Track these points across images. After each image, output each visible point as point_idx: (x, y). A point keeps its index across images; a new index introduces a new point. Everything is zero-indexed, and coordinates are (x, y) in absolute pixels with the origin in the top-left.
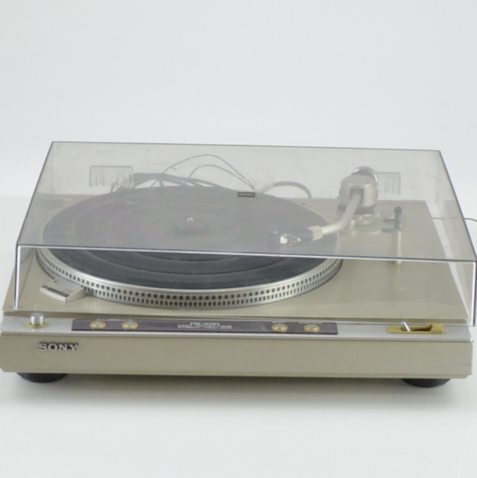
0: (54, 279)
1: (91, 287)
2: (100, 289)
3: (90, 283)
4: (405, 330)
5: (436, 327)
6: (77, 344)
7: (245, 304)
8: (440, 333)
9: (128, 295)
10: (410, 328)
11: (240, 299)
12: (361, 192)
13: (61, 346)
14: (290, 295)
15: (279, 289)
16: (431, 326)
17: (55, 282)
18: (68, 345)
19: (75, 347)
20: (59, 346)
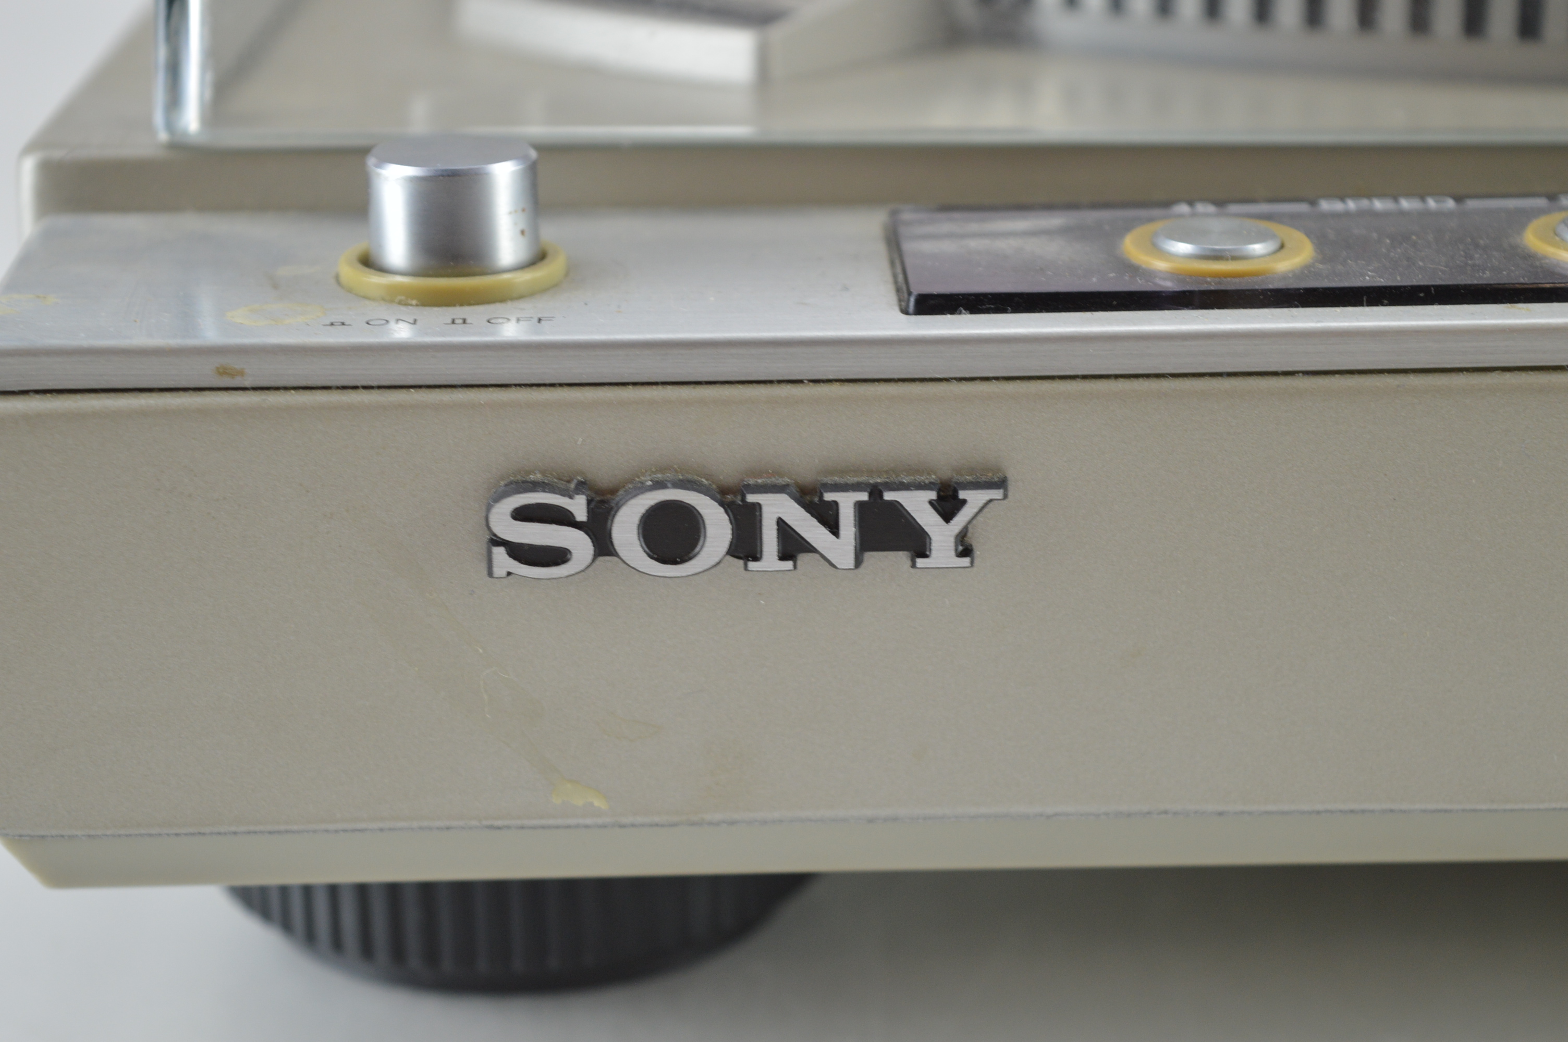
13: (776, 508)
18: (876, 492)
19: (960, 520)
20: (757, 507)
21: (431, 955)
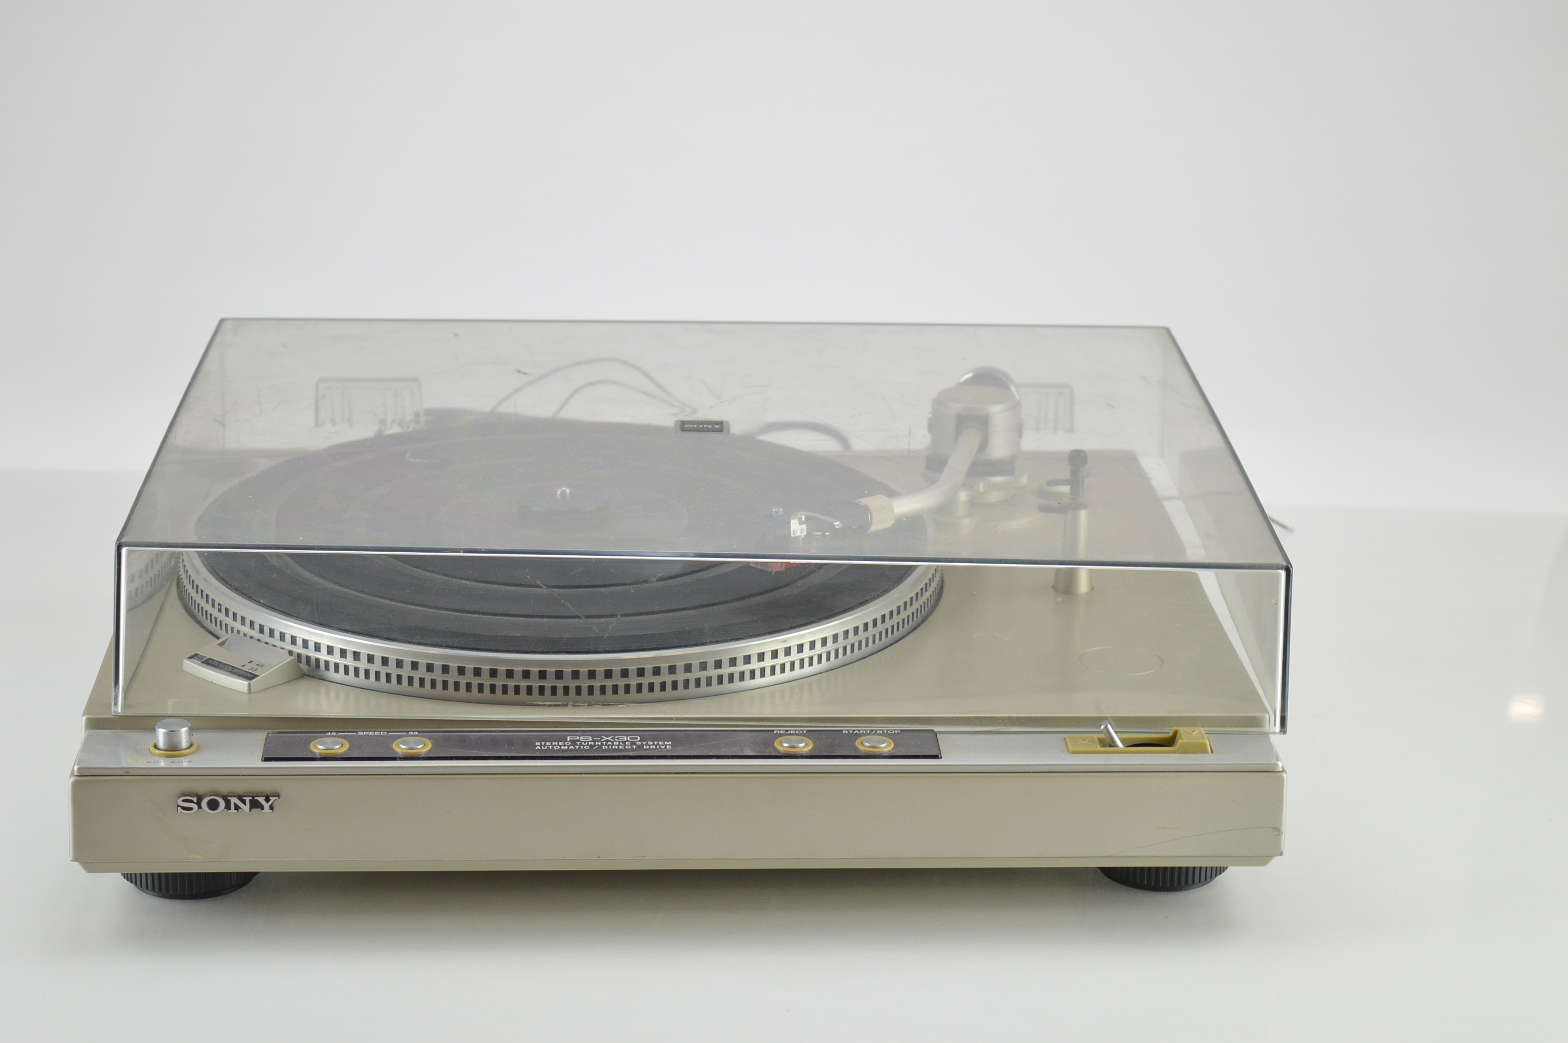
0: (218, 638)
1: (314, 655)
2: (335, 659)
3: (311, 645)
4: (1112, 744)
5: (1187, 735)
6: (278, 795)
7: (704, 688)
8: (1200, 749)
9: (406, 672)
10: (1122, 740)
11: (692, 676)
12: (983, 422)
13: (234, 800)
14: (816, 667)
15: (788, 652)
16: (1176, 733)
17: (222, 644)
18: (253, 797)
19: (270, 803)
20: (230, 800)
21: (168, 890)
